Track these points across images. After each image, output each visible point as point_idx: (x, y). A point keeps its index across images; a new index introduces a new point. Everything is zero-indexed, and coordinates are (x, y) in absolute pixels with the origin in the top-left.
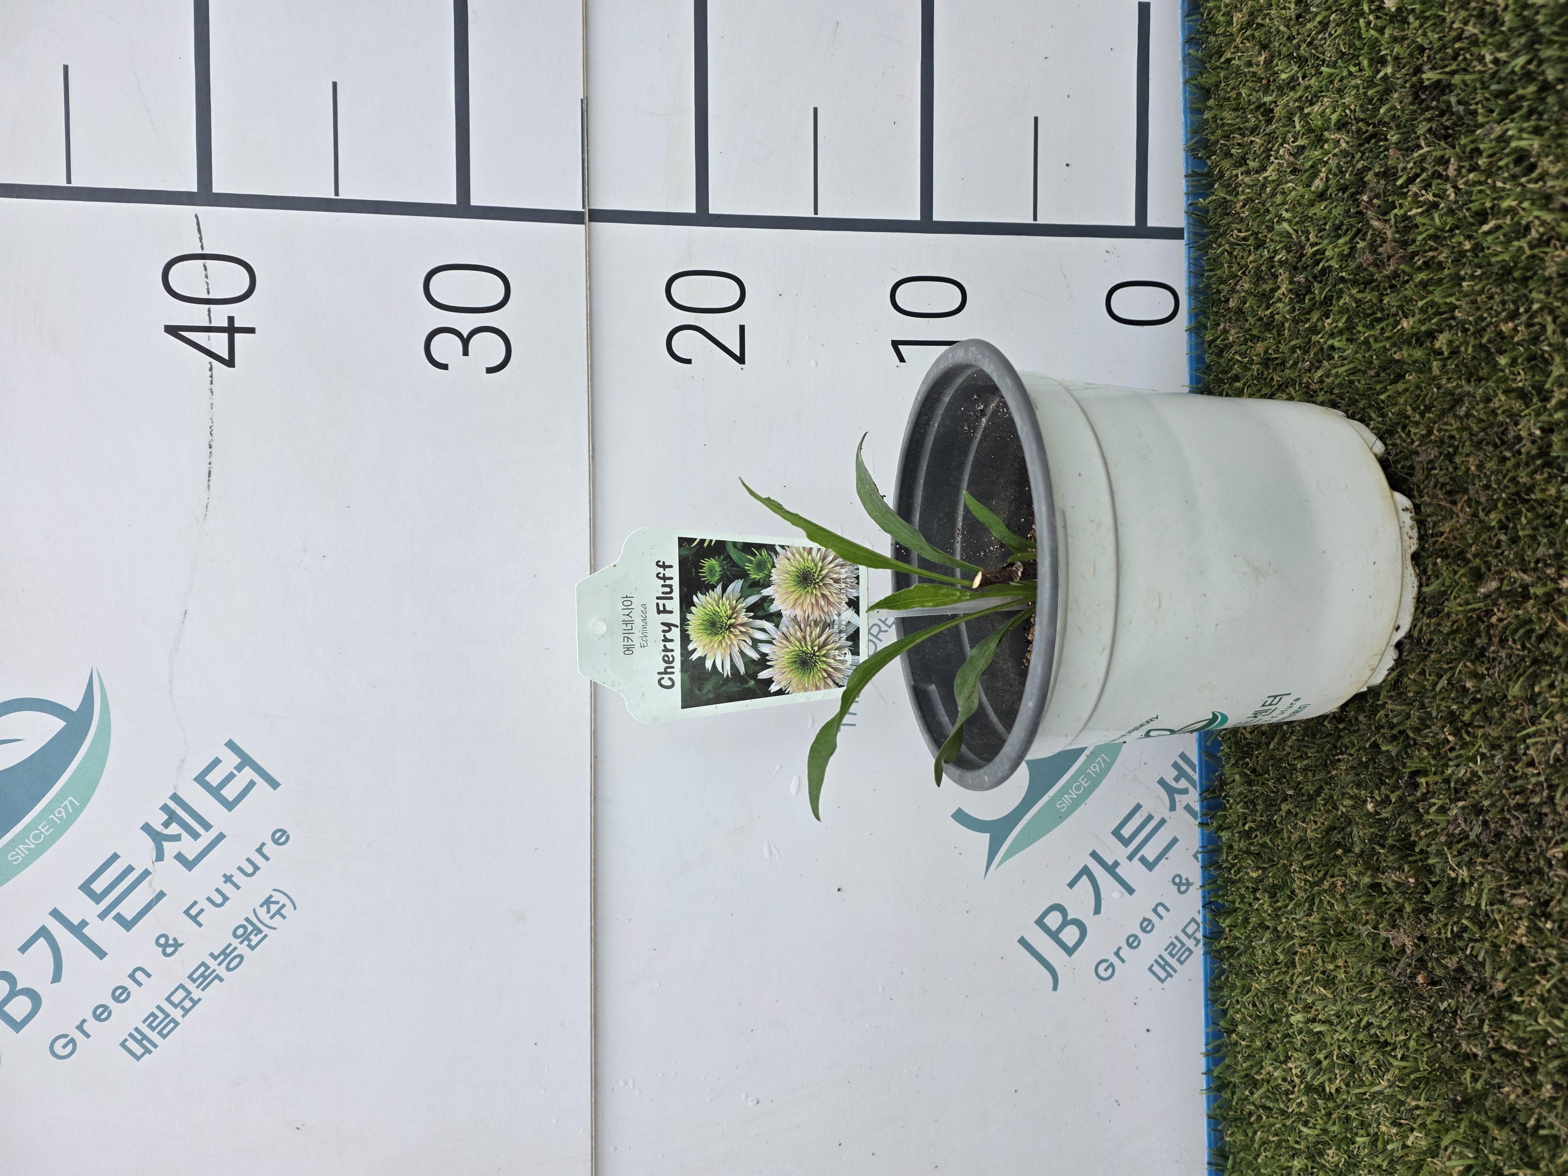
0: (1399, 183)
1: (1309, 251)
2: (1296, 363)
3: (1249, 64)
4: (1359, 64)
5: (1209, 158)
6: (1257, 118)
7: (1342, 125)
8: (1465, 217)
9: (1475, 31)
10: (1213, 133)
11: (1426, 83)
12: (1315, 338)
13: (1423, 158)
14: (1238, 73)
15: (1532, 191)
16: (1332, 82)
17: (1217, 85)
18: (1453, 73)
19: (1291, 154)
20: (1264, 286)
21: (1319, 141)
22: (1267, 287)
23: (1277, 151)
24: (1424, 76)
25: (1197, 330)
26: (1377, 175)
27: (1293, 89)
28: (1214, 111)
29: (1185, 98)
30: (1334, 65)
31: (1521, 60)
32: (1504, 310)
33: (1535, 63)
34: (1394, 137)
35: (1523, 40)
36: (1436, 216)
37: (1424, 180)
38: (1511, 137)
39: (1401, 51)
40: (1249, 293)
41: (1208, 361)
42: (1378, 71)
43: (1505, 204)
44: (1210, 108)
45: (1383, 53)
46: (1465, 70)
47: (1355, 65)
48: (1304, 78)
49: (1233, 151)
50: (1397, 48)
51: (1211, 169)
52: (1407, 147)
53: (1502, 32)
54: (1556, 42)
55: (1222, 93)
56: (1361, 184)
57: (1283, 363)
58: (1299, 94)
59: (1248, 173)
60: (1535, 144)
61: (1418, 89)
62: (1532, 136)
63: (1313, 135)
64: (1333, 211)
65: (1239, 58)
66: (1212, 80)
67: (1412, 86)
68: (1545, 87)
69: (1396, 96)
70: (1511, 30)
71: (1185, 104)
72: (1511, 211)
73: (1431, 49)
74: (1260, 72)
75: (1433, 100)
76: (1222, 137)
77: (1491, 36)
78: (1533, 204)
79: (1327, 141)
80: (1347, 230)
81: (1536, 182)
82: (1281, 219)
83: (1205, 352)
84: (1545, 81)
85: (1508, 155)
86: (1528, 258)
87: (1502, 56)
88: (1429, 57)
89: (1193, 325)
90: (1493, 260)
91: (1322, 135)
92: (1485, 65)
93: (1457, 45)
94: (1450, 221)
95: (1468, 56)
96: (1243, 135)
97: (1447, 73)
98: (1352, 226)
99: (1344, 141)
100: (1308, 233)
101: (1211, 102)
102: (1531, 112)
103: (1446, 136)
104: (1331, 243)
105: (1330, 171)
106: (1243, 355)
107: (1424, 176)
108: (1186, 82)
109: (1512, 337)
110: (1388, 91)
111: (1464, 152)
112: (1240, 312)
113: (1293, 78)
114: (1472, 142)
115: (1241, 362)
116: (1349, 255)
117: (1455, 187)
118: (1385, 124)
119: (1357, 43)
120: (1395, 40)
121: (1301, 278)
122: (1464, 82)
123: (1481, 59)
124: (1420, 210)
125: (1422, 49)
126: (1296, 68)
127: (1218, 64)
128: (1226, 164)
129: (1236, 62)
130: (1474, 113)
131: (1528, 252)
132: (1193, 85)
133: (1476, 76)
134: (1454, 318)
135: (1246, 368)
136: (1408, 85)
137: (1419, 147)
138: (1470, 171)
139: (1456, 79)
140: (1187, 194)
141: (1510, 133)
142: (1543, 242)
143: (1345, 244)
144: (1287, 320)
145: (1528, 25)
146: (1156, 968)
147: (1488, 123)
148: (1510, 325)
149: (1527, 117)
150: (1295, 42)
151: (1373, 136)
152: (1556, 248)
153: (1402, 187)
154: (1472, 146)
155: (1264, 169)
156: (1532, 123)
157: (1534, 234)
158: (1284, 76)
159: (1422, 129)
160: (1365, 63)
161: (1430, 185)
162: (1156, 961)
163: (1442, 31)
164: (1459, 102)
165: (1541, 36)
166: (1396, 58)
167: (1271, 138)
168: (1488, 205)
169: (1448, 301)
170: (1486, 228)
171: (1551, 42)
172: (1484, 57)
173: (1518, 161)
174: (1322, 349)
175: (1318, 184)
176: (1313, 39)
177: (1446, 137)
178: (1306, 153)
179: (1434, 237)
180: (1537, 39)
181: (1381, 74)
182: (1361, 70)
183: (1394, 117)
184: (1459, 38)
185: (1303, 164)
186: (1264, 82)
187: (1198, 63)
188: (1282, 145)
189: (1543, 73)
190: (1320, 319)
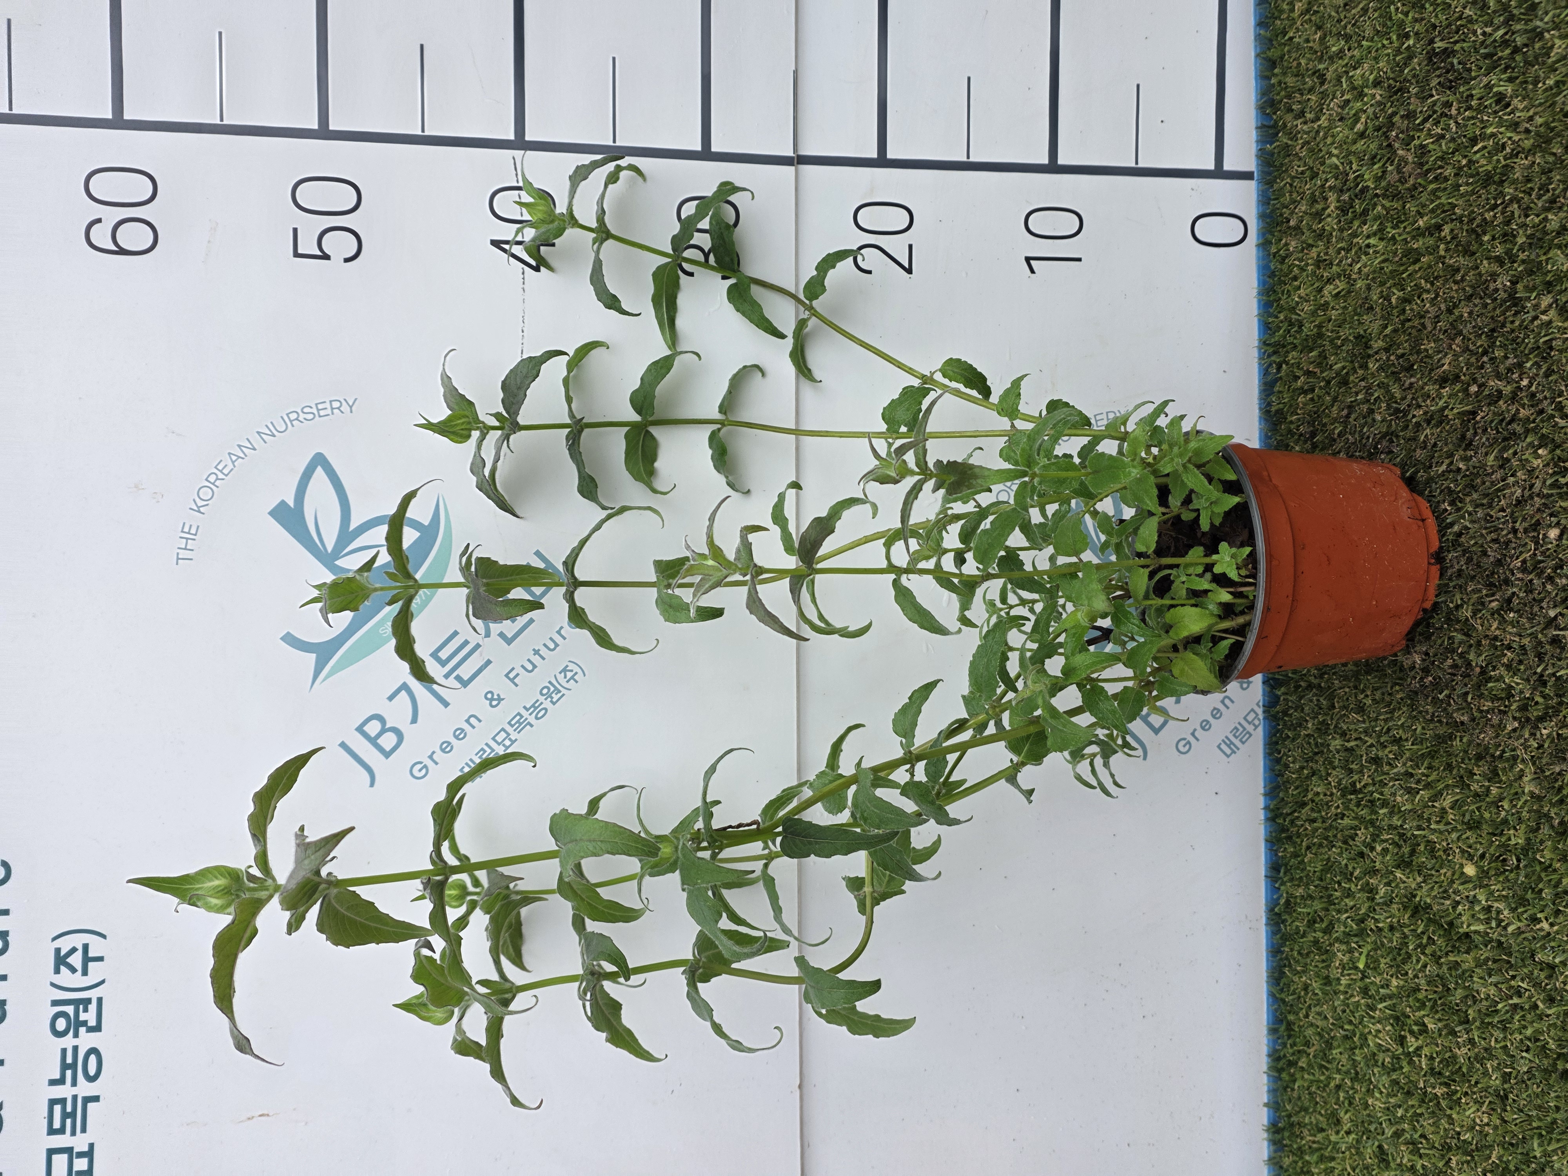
0: (1417, 122)
1: (1352, 176)
2: (1341, 261)
3: (1307, 41)
4: (1390, 38)
5: (1275, 113)
6: (1313, 81)
7: (1377, 84)
8: (1463, 143)
9: (1471, 13)
10: (1278, 94)
11: (1437, 50)
12: (1355, 240)
13: (1434, 103)
14: (1298, 47)
15: (1506, 121)
16: (1370, 52)
17: (1282, 58)
18: (1456, 42)
19: (1339, 106)
20: (1317, 206)
21: (1360, 96)
22: (1319, 207)
23: (1328, 105)
24: (1435, 45)
25: (1264, 245)
26: (1402, 117)
27: (1341, 58)
28: (1279, 77)
29: (1256, 68)
30: (1372, 40)
31: (1501, 32)
32: (1487, 204)
33: (1510, 34)
34: (1414, 90)
35: (1502, 19)
36: (1443, 144)
37: (1434, 119)
38: (1493, 85)
39: (1420, 29)
40: (1305, 213)
41: (1273, 267)
42: (1404, 44)
43: (1489, 131)
44: (1276, 75)
45: (1407, 30)
46: (1464, 41)
47: (1387, 39)
48: (1349, 50)
49: (1294, 107)
50: (1417, 26)
51: (1276, 122)
52: (1423, 97)
53: (1488, 14)
54: (1524, 19)
55: (1285, 64)
56: (1391, 125)
57: (1331, 264)
58: (1346, 61)
59: (1305, 123)
60: (1509, 89)
61: (1431, 55)
62: (1507, 84)
63: (1355, 92)
64: (1371, 146)
65: (1300, 37)
66: (1279, 53)
67: (1427, 53)
68: (1516, 50)
69: (1416, 60)
70: (1494, 12)
71: (1256, 73)
72: (1493, 135)
73: (1440, 26)
74: (1316, 47)
75: (1442, 62)
76: (1286, 97)
77: (1480, 16)
78: (1507, 129)
79: (1366, 95)
80: (1380, 159)
81: (1509, 115)
82: (1331, 155)
83: (1271, 261)
84: (1516, 46)
85: (1491, 98)
86: (1503, 166)
87: (1488, 30)
88: (1439, 32)
89: (1261, 241)
90: (1481, 170)
91: (1362, 91)
92: (1477, 37)
93: (1458, 23)
94: (1452, 145)
95: (1466, 30)
96: (1302, 94)
97: (1452, 43)
98: (1384, 156)
99: (1378, 94)
100: (1351, 163)
101: (1276, 71)
102: (1507, 67)
103: (1449, 86)
104: (1368, 169)
105: (1368, 118)
106: (1301, 260)
107: (1435, 116)
108: (1257, 56)
109: (1493, 222)
110: (1410, 58)
111: (1462, 97)
112: (1297, 228)
113: (1341, 51)
114: (1468, 90)
115: (1299, 266)
116: (1381, 177)
117: (1456, 122)
118: (1409, 81)
119: (1389, 23)
120: (1416, 20)
121: (1345, 197)
122: (1462, 48)
123: (1475, 33)
124: (1431, 140)
125: (1434, 27)
126: (1343, 43)
127: (1283, 41)
128: (1289, 117)
129: (1296, 40)
130: (1469, 70)
131: (1503, 163)
132: (1263, 58)
133: (1471, 44)
134: (1454, 214)
135: (1302, 269)
136: (1424, 52)
137: (1432, 96)
138: (1466, 110)
139: (1457, 47)
140: (1257, 142)
141: (1493, 82)
142: (1514, 155)
143: (1379, 168)
144: (1334, 230)
145: (1506, 8)
146: (1223, 746)
147: (1479, 76)
148: (1491, 213)
149: (1505, 71)
150: (1343, 23)
151: (1399, 90)
152: (1522, 159)
153: (1419, 124)
154: (1468, 93)
155: (1319, 119)
156: (1508, 75)
157: (1508, 150)
158: (1334, 49)
159: (1434, 82)
160: (1394, 37)
161: (1439, 122)
162: (1223, 741)
163: (1449, 14)
164: (1459, 63)
165: (1514, 15)
166: (1417, 34)
167: (1324, 95)
168: (1478, 133)
169: (1450, 201)
170: (1476, 148)
171: (1520, 20)
172: (1476, 31)
173: (1498, 102)
174: (1360, 248)
175: (1359, 127)
176: (1356, 21)
177: (1450, 88)
178: (1351, 105)
179: (1442, 158)
180: (1512, 17)
181: (1405, 45)
182: (1391, 43)
183: (1414, 76)
184: (1460, 18)
185: (1348, 114)
186: (1319, 54)
187: (1267, 41)
188: (1332, 100)
189: (1514, 41)
190: (1359, 226)
